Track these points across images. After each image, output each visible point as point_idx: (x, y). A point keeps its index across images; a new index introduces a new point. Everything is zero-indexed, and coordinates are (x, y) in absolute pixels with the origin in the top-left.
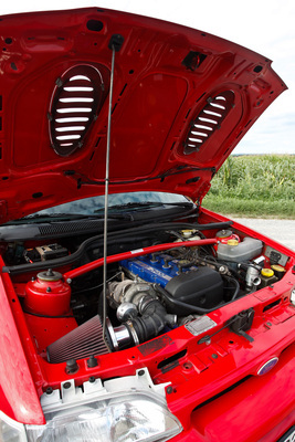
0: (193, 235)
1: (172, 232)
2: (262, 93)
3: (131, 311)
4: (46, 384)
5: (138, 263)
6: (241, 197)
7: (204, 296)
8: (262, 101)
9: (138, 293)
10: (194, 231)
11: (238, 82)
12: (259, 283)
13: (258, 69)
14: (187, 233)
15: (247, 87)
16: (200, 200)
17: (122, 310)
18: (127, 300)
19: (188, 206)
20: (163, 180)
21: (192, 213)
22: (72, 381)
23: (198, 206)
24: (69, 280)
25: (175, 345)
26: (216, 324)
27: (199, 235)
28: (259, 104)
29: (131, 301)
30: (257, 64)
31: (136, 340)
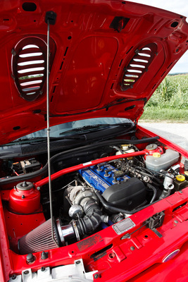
0: (129, 148)
1: (114, 147)
2: (180, 42)
3: (78, 211)
4: (12, 272)
5: (88, 172)
6: (174, 107)
7: (130, 200)
8: (180, 48)
9: (84, 198)
10: (130, 145)
11: (158, 36)
12: (172, 187)
13: (175, 25)
14: (125, 147)
15: (167, 38)
16: (137, 121)
17: (72, 211)
18: (77, 203)
19: (128, 125)
20: (107, 109)
21: (131, 130)
22: (30, 270)
23: (136, 124)
24: (38, 188)
25: (103, 241)
26: (135, 225)
27: (134, 148)
28: (178, 51)
29: (79, 204)
30: (174, 20)
31: (78, 236)
